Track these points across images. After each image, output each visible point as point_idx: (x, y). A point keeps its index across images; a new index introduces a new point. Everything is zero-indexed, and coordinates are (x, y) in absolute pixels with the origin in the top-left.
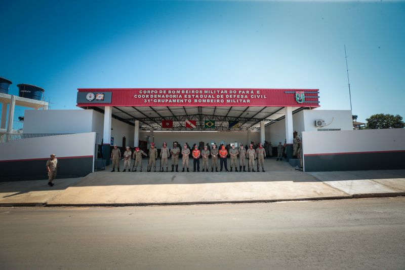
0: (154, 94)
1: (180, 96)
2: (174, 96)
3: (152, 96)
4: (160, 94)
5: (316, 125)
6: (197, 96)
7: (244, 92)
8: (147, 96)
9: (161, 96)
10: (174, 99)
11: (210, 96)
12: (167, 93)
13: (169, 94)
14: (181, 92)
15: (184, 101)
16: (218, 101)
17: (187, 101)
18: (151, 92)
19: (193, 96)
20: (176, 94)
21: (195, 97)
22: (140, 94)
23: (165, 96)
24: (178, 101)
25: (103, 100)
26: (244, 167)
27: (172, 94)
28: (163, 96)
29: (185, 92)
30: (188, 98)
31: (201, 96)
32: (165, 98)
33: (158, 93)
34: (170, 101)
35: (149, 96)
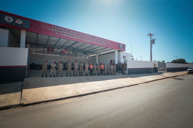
0: (62, 30)
1: (77, 35)
2: (74, 35)
3: (60, 31)
4: (65, 31)
5: (124, 58)
6: (85, 37)
7: (104, 40)
8: (58, 31)
9: (66, 33)
10: (74, 36)
11: (91, 39)
12: (70, 32)
13: (71, 33)
14: (77, 33)
15: (79, 39)
16: (94, 42)
17: (80, 39)
18: (60, 29)
19: (83, 37)
20: (74, 33)
21: (84, 37)
22: (53, 28)
23: (69, 34)
24: (76, 37)
25: (22, 25)
26: (109, 73)
27: (72, 33)
28: (67, 33)
29: (79, 34)
30: (80, 37)
31: (87, 38)
32: (69, 35)
33: (64, 31)
34: (71, 37)
35: (59, 31)
